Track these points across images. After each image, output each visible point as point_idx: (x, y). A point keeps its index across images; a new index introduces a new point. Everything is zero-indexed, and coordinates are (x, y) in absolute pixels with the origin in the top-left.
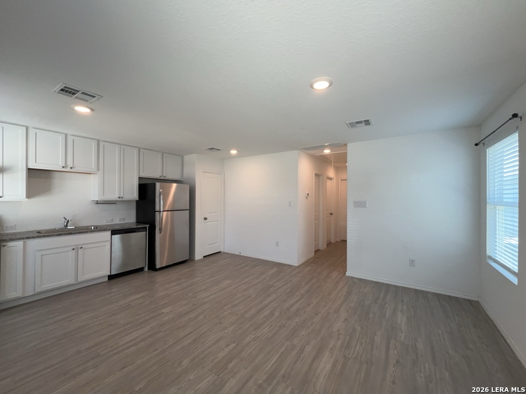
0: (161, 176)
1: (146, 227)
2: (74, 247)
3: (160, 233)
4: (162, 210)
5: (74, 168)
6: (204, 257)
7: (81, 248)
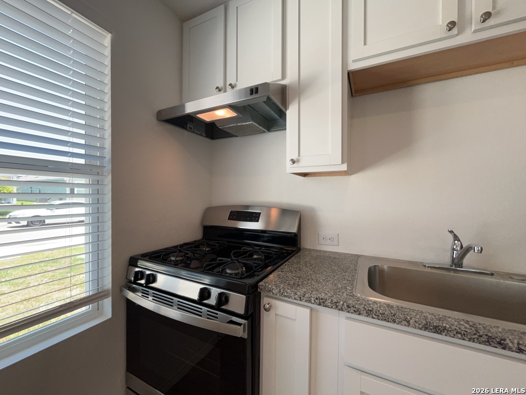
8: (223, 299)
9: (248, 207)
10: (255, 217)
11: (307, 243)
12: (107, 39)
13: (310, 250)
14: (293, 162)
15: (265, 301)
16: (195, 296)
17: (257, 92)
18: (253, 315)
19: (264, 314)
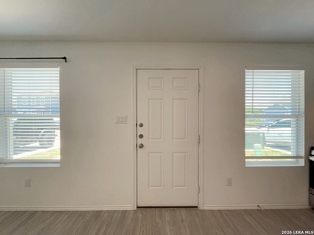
12: (303, 72)
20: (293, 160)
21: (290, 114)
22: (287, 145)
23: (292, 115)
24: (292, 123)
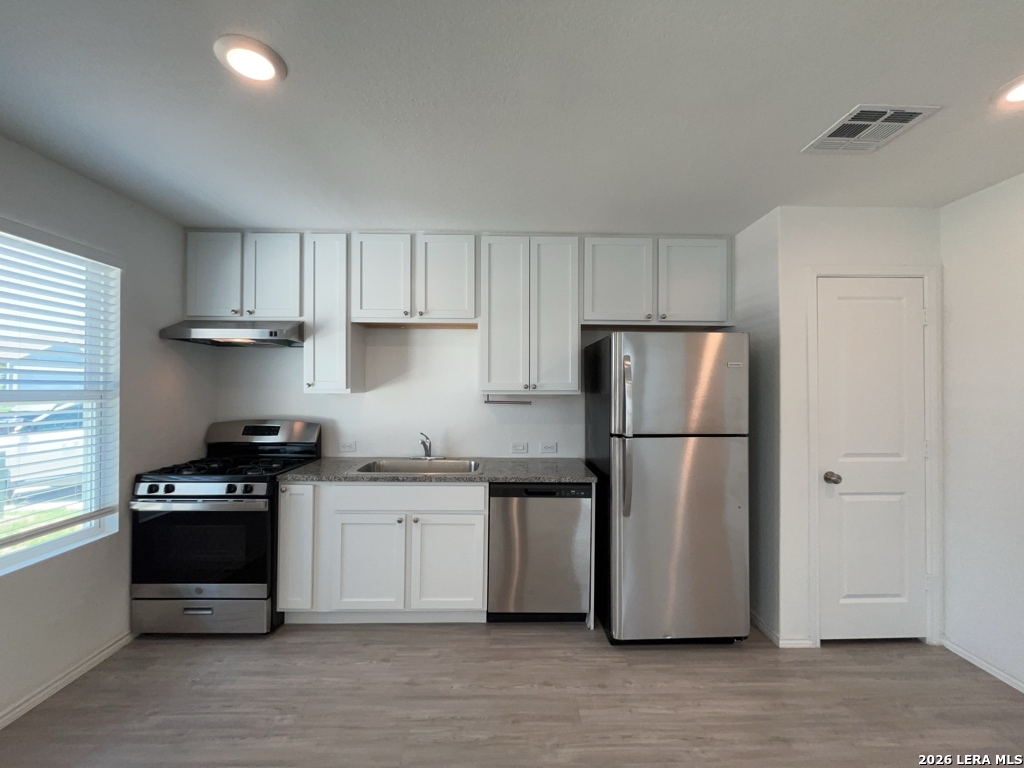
0: (649, 317)
1: (590, 484)
2: (403, 517)
3: (627, 513)
4: (629, 432)
5: (427, 313)
6: (824, 642)
7: (416, 521)
8: (247, 489)
9: (265, 421)
10: (274, 431)
11: (329, 451)
12: (116, 273)
13: (328, 458)
14: (309, 385)
15: (282, 486)
16: (224, 493)
17: (276, 335)
18: (273, 497)
19: (281, 495)
20: (87, 524)
21: (81, 387)
22: (74, 483)
23: (85, 390)
24: (86, 414)
